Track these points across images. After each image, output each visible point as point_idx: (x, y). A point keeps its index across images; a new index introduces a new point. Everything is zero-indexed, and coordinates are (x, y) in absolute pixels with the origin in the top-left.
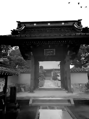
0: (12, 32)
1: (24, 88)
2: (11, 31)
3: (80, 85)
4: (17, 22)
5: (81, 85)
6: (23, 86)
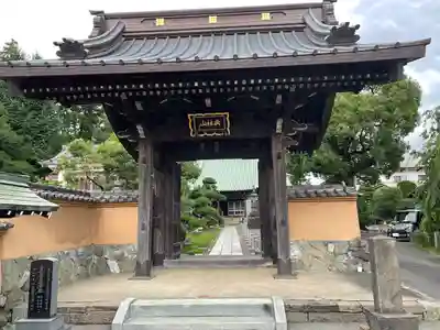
0: (58, 48)
1: (120, 259)
2: (56, 44)
3: (326, 245)
4: (93, 13)
5: (331, 248)
6: (118, 252)
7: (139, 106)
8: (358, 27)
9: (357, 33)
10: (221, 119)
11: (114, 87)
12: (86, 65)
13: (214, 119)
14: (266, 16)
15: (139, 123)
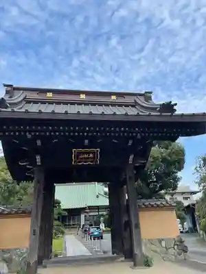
3: (161, 242)
7: (39, 143)
8: (176, 104)
9: (175, 107)
10: (94, 153)
11: (25, 127)
12: (14, 112)
13: (89, 153)
14: (114, 97)
15: (38, 154)
